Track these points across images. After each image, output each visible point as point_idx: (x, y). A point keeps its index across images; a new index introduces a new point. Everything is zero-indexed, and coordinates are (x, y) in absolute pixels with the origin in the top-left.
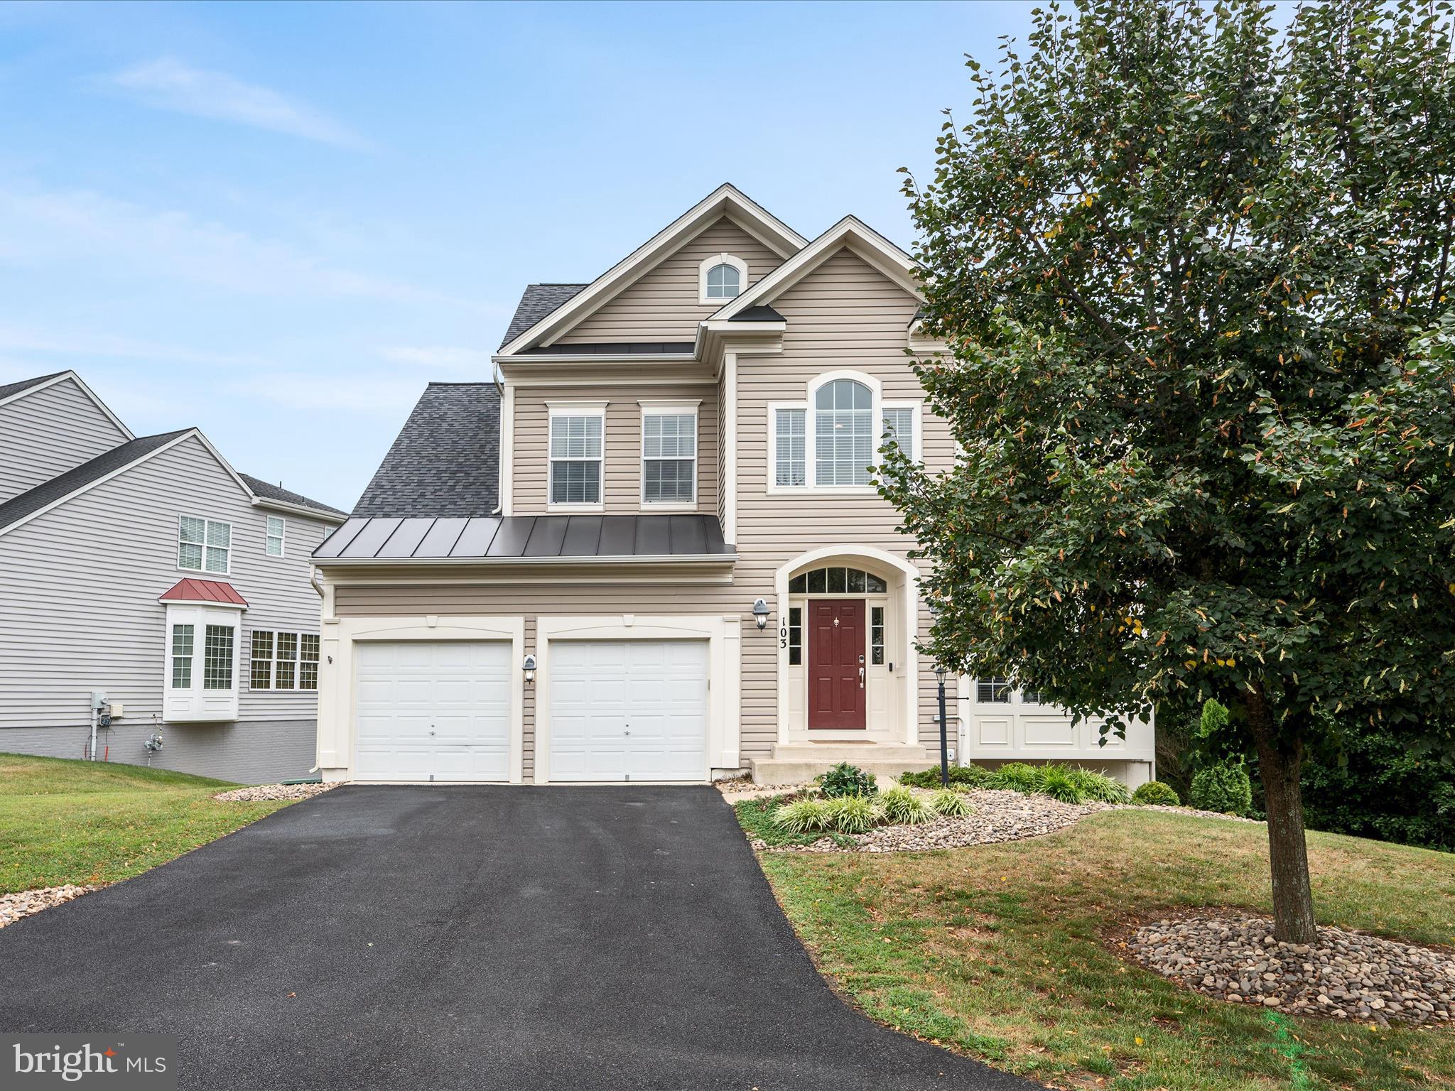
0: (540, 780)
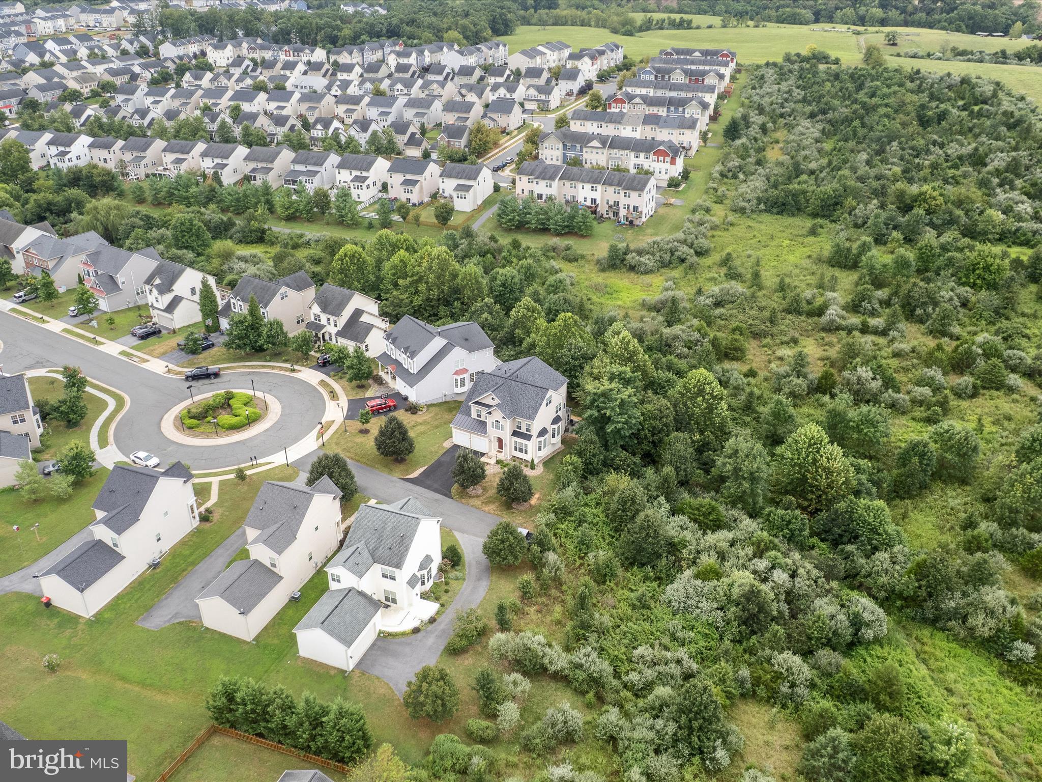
0: (471, 448)
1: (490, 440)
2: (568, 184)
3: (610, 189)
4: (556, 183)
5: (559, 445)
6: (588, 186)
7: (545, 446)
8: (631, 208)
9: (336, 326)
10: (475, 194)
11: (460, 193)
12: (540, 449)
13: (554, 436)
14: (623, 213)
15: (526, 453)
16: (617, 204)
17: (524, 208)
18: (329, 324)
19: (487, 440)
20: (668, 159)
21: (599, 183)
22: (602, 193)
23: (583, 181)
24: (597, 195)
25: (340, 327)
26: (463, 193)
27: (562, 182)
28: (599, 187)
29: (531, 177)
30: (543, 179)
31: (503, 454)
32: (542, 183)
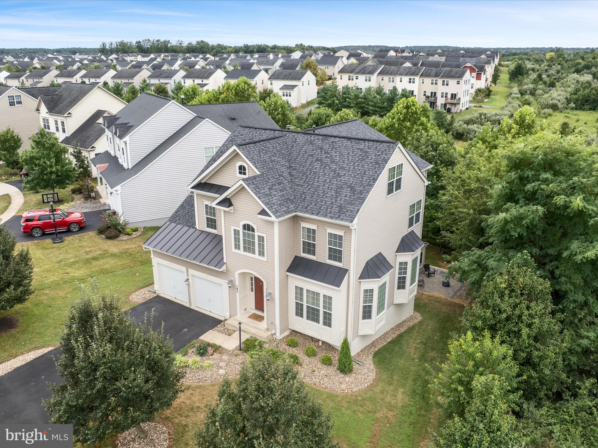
0: (192, 307)
1: (232, 285)
2: (386, 78)
3: (428, 81)
4: (374, 77)
5: (409, 312)
6: (406, 79)
7: (381, 308)
8: (449, 96)
9: (64, 131)
10: (299, 92)
11: (285, 91)
12: (367, 314)
13: (401, 285)
14: (440, 101)
15: (328, 322)
16: (434, 94)
17: (344, 93)
18: (58, 130)
19: (224, 283)
20: (474, 74)
21: (417, 75)
22: (419, 85)
23: (401, 74)
24: (414, 87)
25: (68, 133)
26: (288, 91)
27: (380, 77)
28: (417, 79)
29: (351, 75)
30: (363, 73)
31: (264, 325)
32: (362, 78)
